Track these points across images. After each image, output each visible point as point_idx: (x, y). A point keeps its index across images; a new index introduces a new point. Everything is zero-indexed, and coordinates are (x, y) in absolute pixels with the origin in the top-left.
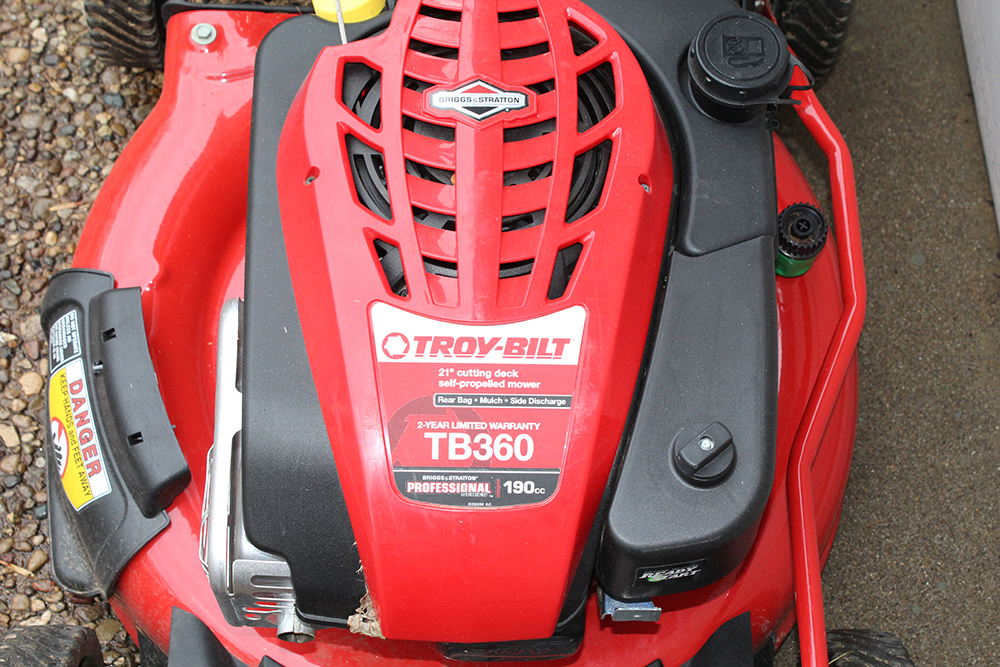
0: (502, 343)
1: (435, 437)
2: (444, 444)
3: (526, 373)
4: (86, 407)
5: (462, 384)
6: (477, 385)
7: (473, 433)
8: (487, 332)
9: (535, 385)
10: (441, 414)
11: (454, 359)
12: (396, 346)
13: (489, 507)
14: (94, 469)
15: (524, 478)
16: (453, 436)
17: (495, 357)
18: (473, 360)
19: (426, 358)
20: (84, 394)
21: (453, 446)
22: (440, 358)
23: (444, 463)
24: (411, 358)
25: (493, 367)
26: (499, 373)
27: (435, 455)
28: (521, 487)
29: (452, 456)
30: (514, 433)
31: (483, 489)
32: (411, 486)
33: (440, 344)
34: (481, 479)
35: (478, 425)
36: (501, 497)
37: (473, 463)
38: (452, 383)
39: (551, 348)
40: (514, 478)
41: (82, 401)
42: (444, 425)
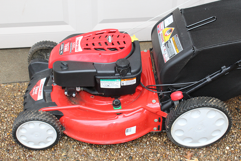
0: (78, 46)
1: (67, 44)
3: (74, 49)
5: (73, 44)
6: (73, 45)
7: (67, 47)
9: (73, 49)
11: (76, 43)
13: (59, 51)
17: (76, 46)
24: (76, 40)
26: (74, 47)
28: (61, 52)
30: (67, 50)
31: (61, 49)
33: (78, 42)
34: (62, 49)
35: (68, 47)
37: (64, 47)
39: (77, 50)
42: (69, 44)
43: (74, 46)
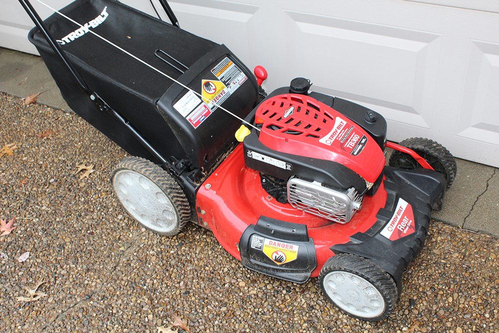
0: (337, 129)
1: (348, 146)
2: (350, 145)
3: (344, 129)
4: (277, 242)
5: (341, 137)
6: (342, 136)
7: (350, 141)
8: (333, 130)
9: (347, 129)
10: (345, 143)
11: (336, 136)
12: (329, 142)
13: (364, 147)
14: (291, 247)
15: (362, 140)
16: (349, 144)
17: (339, 131)
18: (337, 134)
19: (333, 140)
20: (274, 241)
21: (351, 145)
22: (335, 138)
23: (354, 147)
24: (332, 141)
25: (341, 132)
26: (342, 132)
27: (352, 148)
28: (363, 141)
29: (353, 146)
30: (354, 136)
31: (361, 146)
32: (355, 154)
33: (332, 136)
34: (359, 145)
35: (350, 139)
36: (363, 144)
37: (356, 144)
38: (340, 139)
39: (342, 124)
40: (361, 141)
41: (275, 243)
42: (347, 144)
43: (341, 134)
